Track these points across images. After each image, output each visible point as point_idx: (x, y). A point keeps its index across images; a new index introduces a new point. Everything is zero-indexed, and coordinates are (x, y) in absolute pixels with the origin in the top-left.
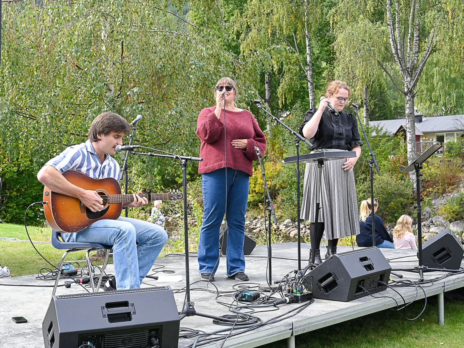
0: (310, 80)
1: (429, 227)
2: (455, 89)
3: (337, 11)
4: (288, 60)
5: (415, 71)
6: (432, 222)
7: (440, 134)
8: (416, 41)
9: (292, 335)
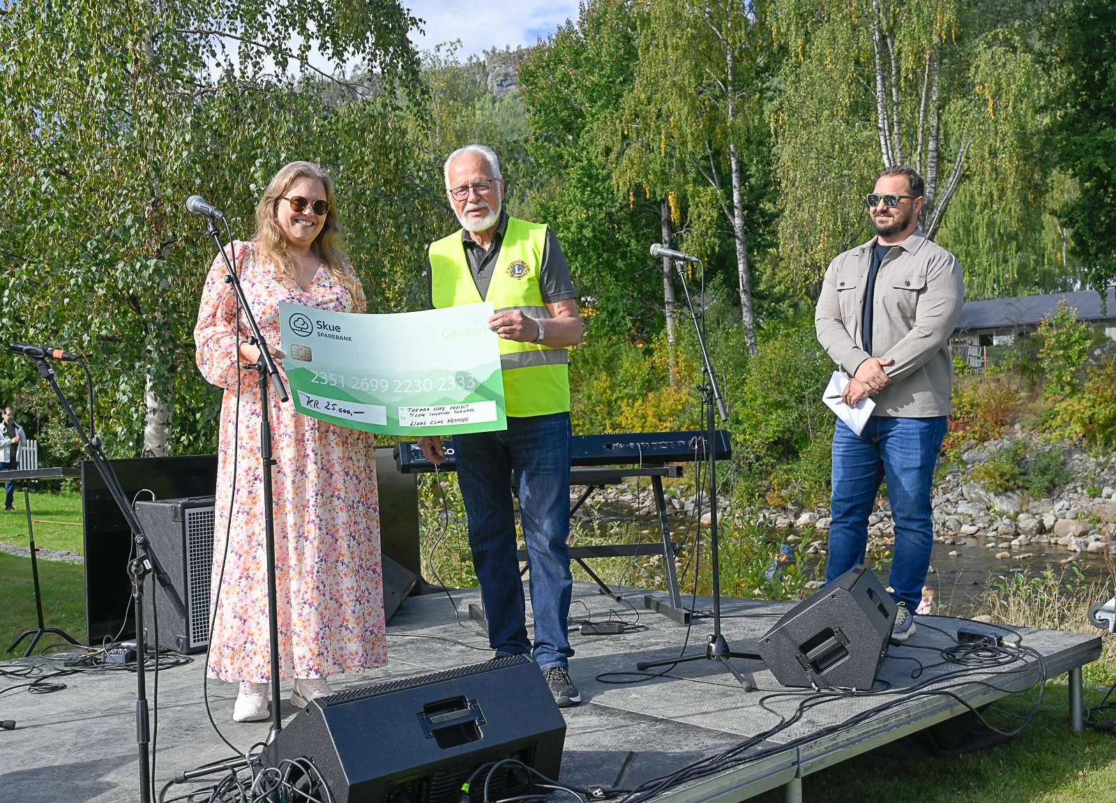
0: (739, 234)
1: (957, 503)
2: (1016, 252)
3: (781, 104)
4: (697, 199)
5: (930, 213)
6: (962, 495)
7: (984, 332)
8: (933, 158)
9: (797, 776)
